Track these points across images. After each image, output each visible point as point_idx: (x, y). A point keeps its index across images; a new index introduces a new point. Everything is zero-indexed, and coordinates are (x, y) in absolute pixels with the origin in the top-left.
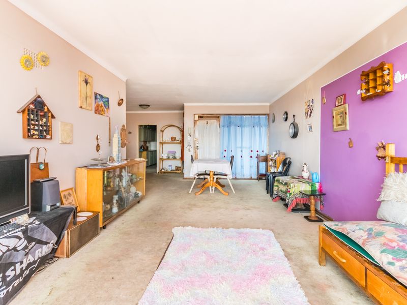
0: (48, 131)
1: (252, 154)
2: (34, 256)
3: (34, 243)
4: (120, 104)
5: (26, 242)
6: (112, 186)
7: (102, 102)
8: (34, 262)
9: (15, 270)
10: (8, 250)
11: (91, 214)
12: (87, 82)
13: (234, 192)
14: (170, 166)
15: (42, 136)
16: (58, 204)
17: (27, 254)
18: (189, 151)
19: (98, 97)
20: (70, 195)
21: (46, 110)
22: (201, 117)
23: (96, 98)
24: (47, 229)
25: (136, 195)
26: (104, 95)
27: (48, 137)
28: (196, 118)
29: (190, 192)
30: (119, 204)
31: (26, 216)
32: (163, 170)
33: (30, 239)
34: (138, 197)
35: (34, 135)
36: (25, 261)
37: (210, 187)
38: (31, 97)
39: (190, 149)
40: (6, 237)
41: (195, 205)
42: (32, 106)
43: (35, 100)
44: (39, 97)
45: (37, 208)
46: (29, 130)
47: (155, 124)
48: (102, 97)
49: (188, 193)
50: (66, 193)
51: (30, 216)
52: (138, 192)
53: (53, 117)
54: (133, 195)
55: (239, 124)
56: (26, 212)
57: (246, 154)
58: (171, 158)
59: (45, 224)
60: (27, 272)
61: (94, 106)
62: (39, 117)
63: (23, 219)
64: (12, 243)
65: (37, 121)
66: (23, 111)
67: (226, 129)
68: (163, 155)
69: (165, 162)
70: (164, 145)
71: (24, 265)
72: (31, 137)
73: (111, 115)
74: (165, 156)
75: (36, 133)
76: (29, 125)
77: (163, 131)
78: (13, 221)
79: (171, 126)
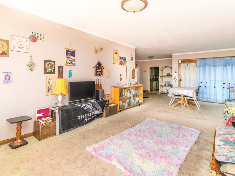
0: (102, 73)
1: (224, 86)
2: (95, 113)
3: (95, 108)
4: (132, 60)
5: (92, 107)
6: (126, 96)
7: (123, 60)
8: (95, 115)
9: (89, 114)
10: (88, 108)
11: (115, 105)
12: (116, 53)
13: (199, 109)
14: (166, 90)
15: (100, 75)
16: (103, 99)
17: (93, 111)
18: (175, 82)
19: (121, 58)
20: (109, 96)
21: (101, 66)
22: (183, 62)
23: (120, 59)
24: (98, 105)
25: (138, 102)
26: (124, 57)
27: (102, 75)
28: (180, 62)
29: (169, 105)
30: (129, 104)
31: (94, 100)
32: (162, 92)
33: (94, 107)
34: (139, 103)
35: (98, 75)
36: (92, 113)
37: (182, 104)
38: (97, 62)
39: (176, 80)
40: (88, 104)
41: (166, 111)
42: (97, 65)
43: (98, 63)
44: (99, 62)
45: (97, 99)
46: (96, 73)
47: (158, 66)
48: (123, 58)
49: (168, 105)
50: (108, 95)
51: (95, 101)
52: (139, 100)
53: (103, 68)
54: (137, 102)
55: (212, 65)
56: (94, 99)
57: (219, 85)
58: (167, 85)
59: (98, 103)
60: (93, 117)
61: (119, 62)
62: (99, 69)
63: (93, 101)
64: (89, 106)
65: (99, 70)
66: (95, 67)
67: (202, 68)
68: (162, 83)
69: (163, 88)
70: (163, 78)
71: (92, 114)
72: (96, 75)
73: (127, 65)
74: (163, 84)
75: (98, 74)
76: (96, 72)
77: (162, 70)
78: (90, 101)
79: (167, 67)
